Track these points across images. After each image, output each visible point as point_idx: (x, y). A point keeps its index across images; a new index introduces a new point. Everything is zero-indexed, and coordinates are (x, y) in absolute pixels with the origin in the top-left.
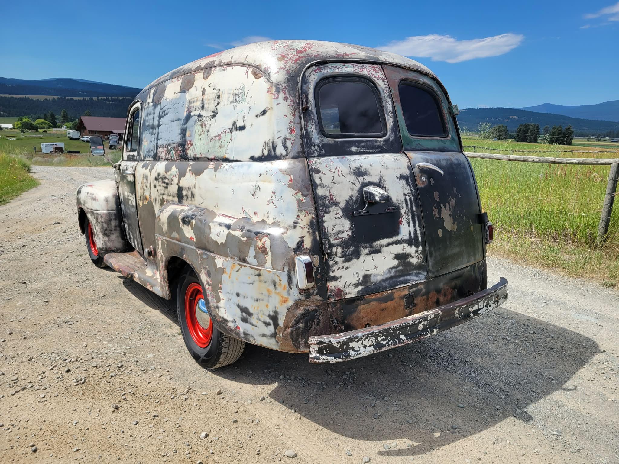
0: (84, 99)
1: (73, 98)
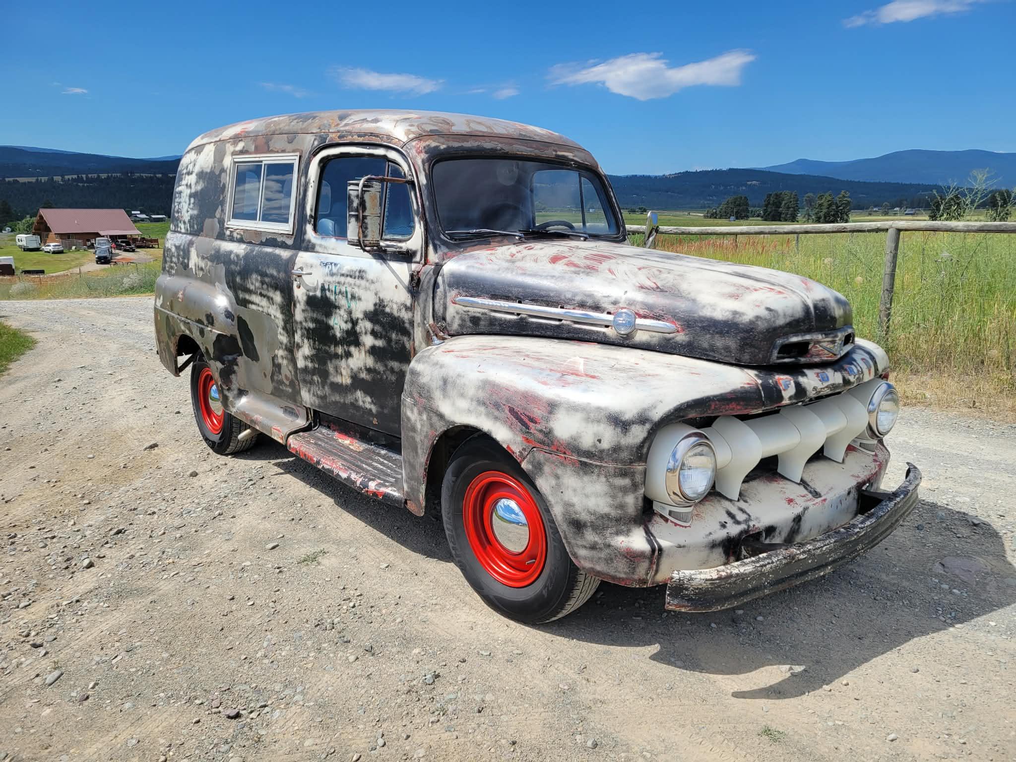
0: (37, 180)
1: (18, 179)
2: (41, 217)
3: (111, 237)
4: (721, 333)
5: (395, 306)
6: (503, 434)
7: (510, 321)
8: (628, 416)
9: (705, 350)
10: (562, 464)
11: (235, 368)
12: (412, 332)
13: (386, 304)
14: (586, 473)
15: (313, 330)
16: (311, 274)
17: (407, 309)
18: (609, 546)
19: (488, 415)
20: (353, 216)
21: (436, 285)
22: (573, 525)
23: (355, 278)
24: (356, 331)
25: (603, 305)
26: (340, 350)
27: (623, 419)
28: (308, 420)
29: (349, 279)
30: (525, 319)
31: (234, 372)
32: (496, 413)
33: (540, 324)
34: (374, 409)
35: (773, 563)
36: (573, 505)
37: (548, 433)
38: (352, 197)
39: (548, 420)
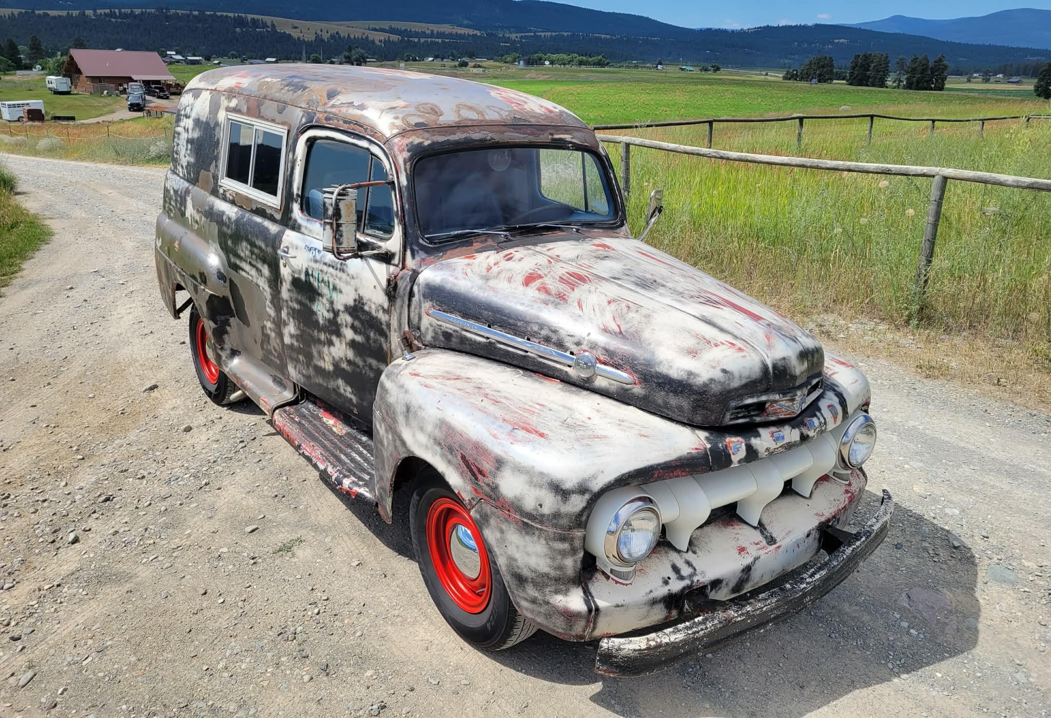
0: (68, 13)
1: (48, 12)
2: (72, 58)
3: (144, 81)
4: (676, 393)
5: (373, 306)
6: (454, 478)
7: (480, 343)
8: (568, 485)
9: (660, 406)
10: (507, 520)
11: (228, 328)
12: (388, 333)
13: (365, 301)
14: (527, 533)
15: (299, 311)
16: (295, 257)
17: (384, 311)
18: (548, 603)
19: (443, 456)
20: (328, 223)
21: (411, 294)
22: (516, 578)
23: (336, 269)
24: (337, 322)
25: (568, 344)
26: (323, 337)
27: (564, 487)
28: (295, 393)
29: (331, 270)
30: (494, 343)
31: (227, 332)
32: (450, 457)
33: (508, 352)
34: (354, 399)
35: (707, 628)
36: (516, 560)
37: (495, 488)
39: (495, 477)
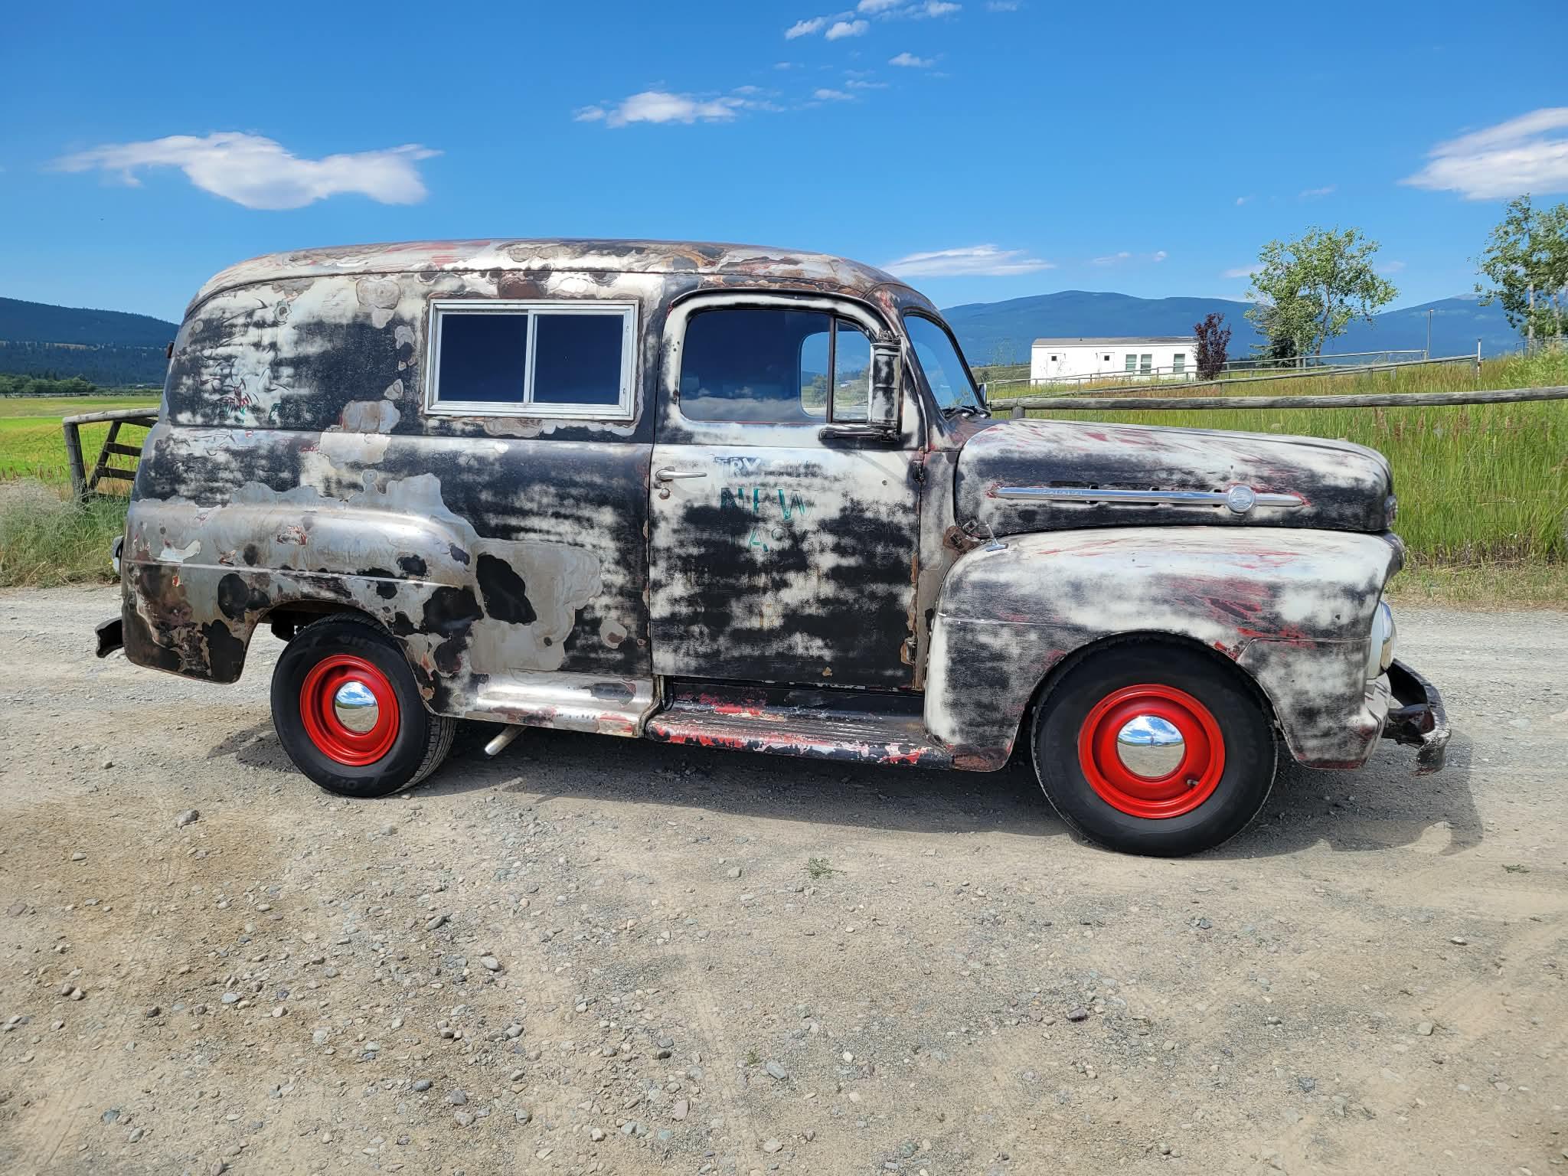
4: (1350, 501)
5: (883, 510)
6: (1205, 630)
7: (1082, 512)
8: (1362, 586)
9: (1335, 519)
10: (1294, 650)
11: (468, 640)
12: (915, 540)
13: (865, 507)
14: (1323, 655)
15: (700, 557)
16: (705, 475)
17: (905, 509)
18: (1345, 728)
19: (1176, 613)
20: (881, 388)
21: (957, 477)
22: (1304, 714)
23: (798, 476)
24: (801, 551)
25: (1210, 483)
26: (762, 580)
27: (1359, 590)
28: (654, 695)
29: (786, 479)
30: (1105, 506)
31: (465, 647)
32: (1191, 609)
33: (1128, 511)
34: (827, 654)
36: (1307, 692)
37: (1275, 619)
38: (880, 364)
39: (1272, 606)
